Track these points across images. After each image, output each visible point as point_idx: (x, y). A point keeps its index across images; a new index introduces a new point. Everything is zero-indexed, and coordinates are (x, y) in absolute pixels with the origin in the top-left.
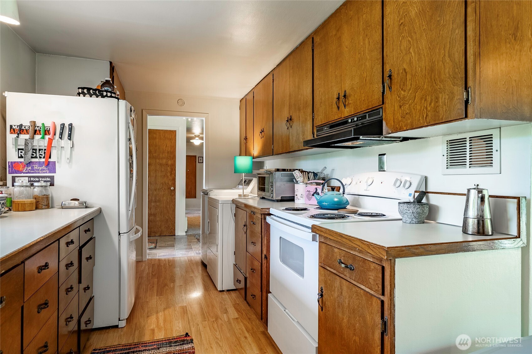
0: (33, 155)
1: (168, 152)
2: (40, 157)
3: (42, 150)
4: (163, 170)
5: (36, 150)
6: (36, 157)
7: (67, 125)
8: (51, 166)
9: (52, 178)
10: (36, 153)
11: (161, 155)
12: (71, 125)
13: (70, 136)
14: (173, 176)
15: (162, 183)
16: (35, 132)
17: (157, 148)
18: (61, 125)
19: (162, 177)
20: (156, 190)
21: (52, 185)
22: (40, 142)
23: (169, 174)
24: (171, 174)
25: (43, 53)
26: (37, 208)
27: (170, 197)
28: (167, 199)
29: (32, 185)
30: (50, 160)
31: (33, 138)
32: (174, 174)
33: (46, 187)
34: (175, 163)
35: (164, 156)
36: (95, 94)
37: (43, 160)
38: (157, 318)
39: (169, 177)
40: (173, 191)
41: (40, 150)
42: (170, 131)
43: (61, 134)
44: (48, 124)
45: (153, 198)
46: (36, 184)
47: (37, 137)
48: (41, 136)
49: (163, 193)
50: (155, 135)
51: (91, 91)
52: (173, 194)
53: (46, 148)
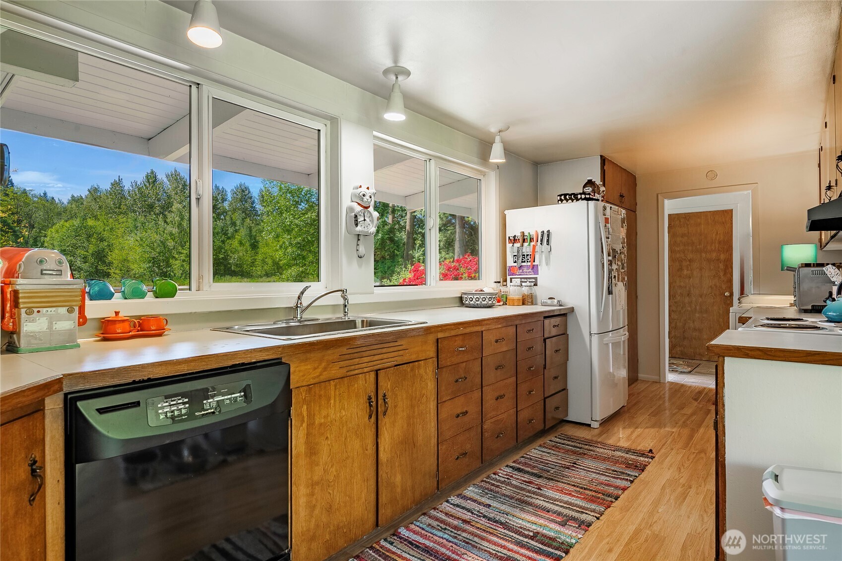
0: (523, 260)
1: (720, 242)
2: (528, 262)
3: (528, 255)
4: (712, 267)
5: (524, 255)
6: (525, 262)
7: (545, 232)
8: (535, 269)
9: (536, 279)
10: (525, 258)
11: (709, 248)
12: (548, 231)
13: (548, 241)
14: (729, 275)
15: (711, 287)
16: (524, 241)
17: (703, 237)
18: (541, 232)
19: (711, 278)
20: (701, 296)
21: (536, 285)
22: (527, 249)
23: (722, 274)
24: (725, 274)
25: (543, 164)
26: (523, 304)
27: (724, 306)
28: (720, 309)
29: (521, 285)
30: (534, 264)
31: (522, 245)
32: (730, 274)
33: (530, 286)
34: (731, 257)
35: (713, 247)
36: (571, 199)
37: (529, 264)
38: (632, 433)
39: (722, 277)
40: (729, 298)
41: (527, 255)
42: (723, 211)
43: (542, 240)
44: (533, 233)
45: (698, 308)
46: (523, 284)
47: (526, 244)
48: (527, 244)
49: (712, 300)
50: (699, 220)
51: (567, 197)
52: (728, 302)
53: (531, 254)
